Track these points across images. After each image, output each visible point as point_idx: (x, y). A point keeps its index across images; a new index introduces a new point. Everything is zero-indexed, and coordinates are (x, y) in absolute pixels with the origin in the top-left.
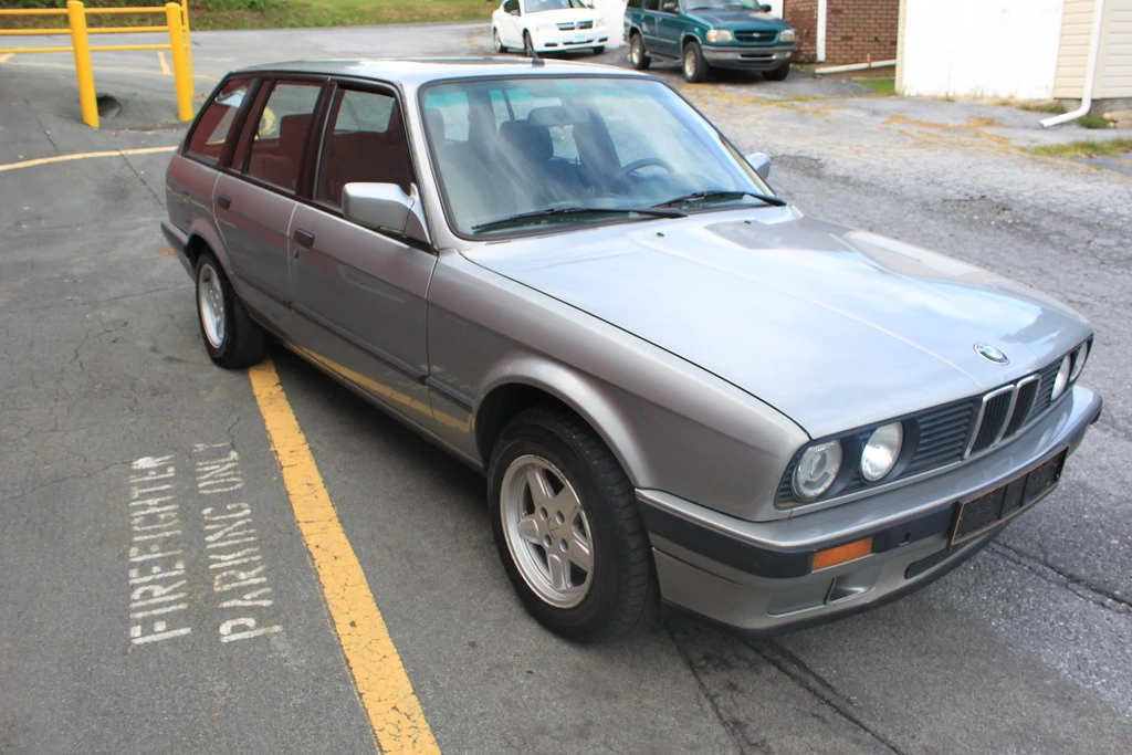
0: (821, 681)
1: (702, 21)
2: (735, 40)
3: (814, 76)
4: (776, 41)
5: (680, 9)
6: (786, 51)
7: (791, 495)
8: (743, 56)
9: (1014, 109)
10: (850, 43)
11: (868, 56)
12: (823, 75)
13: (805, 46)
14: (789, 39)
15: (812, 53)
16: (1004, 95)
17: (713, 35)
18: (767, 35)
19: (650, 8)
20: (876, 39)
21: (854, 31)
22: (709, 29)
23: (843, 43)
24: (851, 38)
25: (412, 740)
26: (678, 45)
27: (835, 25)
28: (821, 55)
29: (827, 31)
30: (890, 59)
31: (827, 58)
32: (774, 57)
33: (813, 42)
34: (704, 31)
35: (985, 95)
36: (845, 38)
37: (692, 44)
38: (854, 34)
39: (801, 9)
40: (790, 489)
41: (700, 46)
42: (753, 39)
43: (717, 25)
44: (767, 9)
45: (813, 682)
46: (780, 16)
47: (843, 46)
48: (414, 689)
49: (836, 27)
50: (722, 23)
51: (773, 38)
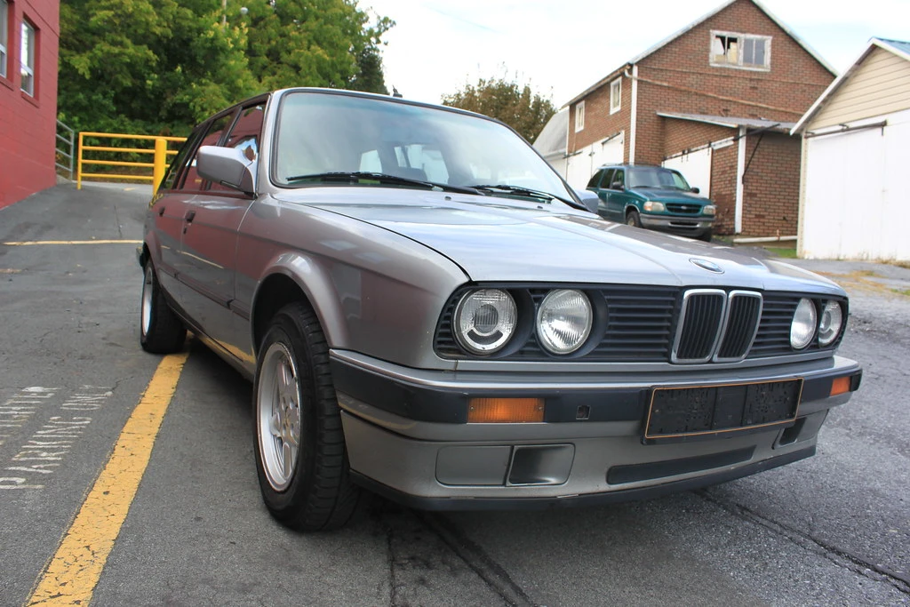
0: (518, 591)
1: (643, 196)
2: (667, 211)
3: (732, 244)
4: (700, 213)
5: (626, 187)
6: (709, 222)
7: (452, 343)
8: (672, 223)
9: (892, 266)
10: (762, 220)
11: (778, 231)
12: (739, 244)
13: (726, 222)
14: (710, 212)
15: (731, 227)
16: (885, 257)
17: (649, 205)
18: (693, 208)
19: (603, 187)
20: (784, 218)
21: (766, 211)
22: (646, 200)
23: (757, 220)
24: (763, 217)
25: (80, 568)
26: (622, 214)
27: (750, 205)
28: (738, 228)
29: (743, 210)
30: (792, 235)
31: (743, 231)
32: (698, 226)
33: (733, 218)
34: (642, 202)
35: (870, 258)
36: (757, 216)
37: (633, 213)
38: (765, 213)
39: (724, 193)
40: (450, 335)
41: (638, 214)
42: (681, 210)
43: (652, 198)
44: (697, 191)
45: (507, 589)
46: (707, 196)
47: (756, 222)
48: (118, 537)
49: (750, 207)
50: (658, 197)
51: (698, 211)
